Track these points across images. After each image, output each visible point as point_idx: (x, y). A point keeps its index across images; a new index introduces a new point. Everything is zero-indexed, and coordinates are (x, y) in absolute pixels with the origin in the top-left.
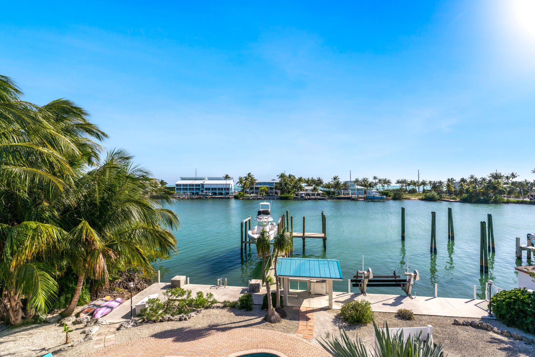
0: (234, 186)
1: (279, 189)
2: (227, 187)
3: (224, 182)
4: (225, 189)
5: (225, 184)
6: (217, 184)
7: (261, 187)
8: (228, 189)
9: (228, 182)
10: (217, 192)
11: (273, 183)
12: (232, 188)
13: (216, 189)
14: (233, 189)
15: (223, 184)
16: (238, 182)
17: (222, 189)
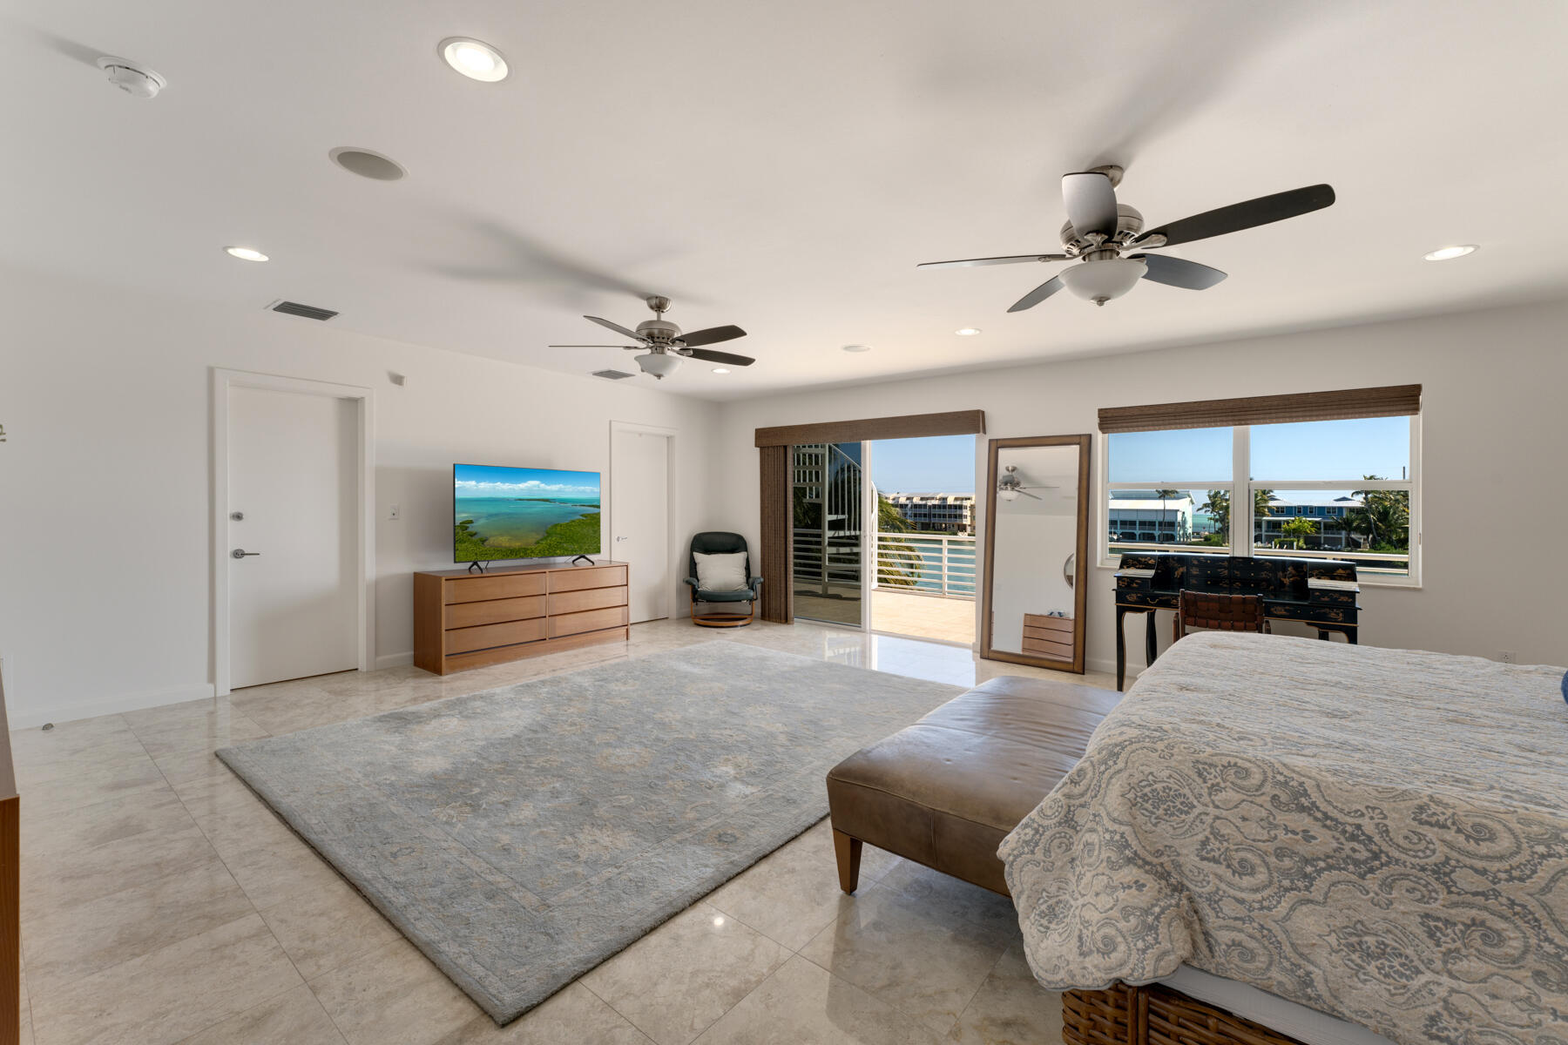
0: (1194, 516)
1: (1358, 529)
2: (1168, 518)
3: (1157, 505)
4: (1160, 524)
5: (1160, 510)
6: (1137, 510)
7: (1288, 522)
8: (1172, 524)
9: (1170, 504)
10: (1138, 532)
11: (1341, 509)
12: (1184, 522)
13: (1133, 523)
14: (1189, 524)
15: (1157, 511)
16: (1206, 505)
17: (1152, 524)
